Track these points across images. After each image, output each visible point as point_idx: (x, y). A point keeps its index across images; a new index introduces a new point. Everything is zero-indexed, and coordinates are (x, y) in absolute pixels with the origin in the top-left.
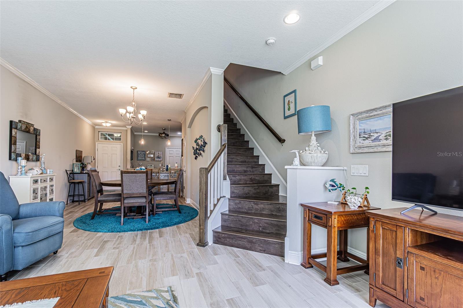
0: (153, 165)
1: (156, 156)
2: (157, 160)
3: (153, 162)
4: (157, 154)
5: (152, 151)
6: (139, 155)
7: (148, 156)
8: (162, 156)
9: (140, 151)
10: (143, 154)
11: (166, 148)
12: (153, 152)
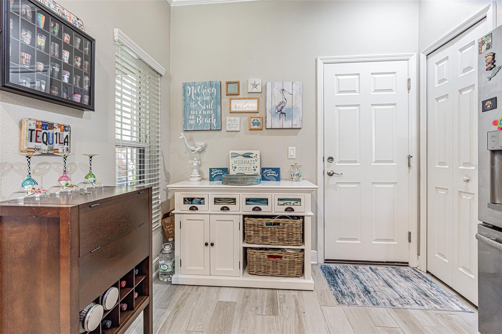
0: (258, 152)
1: (269, 107)
2: (277, 124)
3: (257, 137)
4: (277, 92)
5: (251, 81)
6: (192, 105)
7: (233, 109)
8: (300, 105)
9: (194, 84)
10: (208, 98)
11: (320, 63)
12: (255, 86)
